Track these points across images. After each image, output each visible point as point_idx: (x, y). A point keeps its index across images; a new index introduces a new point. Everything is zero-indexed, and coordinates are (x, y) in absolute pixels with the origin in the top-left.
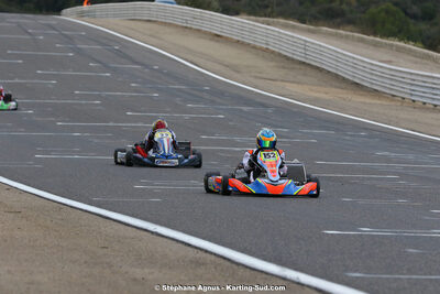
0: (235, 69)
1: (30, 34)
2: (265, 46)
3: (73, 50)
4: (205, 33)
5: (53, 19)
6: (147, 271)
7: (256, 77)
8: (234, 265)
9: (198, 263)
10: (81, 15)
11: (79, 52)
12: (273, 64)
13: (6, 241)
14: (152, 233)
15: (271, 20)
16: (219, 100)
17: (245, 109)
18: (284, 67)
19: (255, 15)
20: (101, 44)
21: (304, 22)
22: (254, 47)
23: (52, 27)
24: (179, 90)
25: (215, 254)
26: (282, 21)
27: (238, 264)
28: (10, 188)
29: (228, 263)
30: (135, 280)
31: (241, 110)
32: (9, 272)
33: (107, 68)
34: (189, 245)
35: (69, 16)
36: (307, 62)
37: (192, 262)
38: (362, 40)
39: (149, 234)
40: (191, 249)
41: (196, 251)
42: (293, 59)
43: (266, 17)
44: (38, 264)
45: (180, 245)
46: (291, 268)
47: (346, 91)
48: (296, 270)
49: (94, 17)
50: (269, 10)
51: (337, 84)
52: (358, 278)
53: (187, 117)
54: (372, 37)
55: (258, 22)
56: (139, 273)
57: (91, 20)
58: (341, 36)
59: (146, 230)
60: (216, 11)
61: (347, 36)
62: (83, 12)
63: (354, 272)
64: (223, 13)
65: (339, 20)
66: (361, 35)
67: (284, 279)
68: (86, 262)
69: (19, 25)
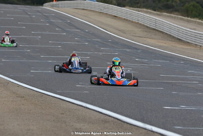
0: (123, 32)
1: (29, 15)
2: (137, 21)
3: (48, 22)
4: (110, 15)
5: (39, 8)
6: (82, 125)
7: (133, 36)
8: (123, 123)
9: (106, 122)
10: (52, 6)
11: (51, 23)
12: (140, 30)
13: (17, 110)
14: (85, 107)
15: (140, 9)
16: (116, 46)
17: (128, 50)
18: (146, 31)
19: (133, 7)
20: (61, 20)
21: (155, 10)
22: (132, 22)
23: (38, 11)
24: (97, 41)
25: (113, 117)
26: (145, 10)
27: (124, 122)
28: (19, 86)
29: (119, 122)
30: (76, 129)
31: (126, 51)
32: (18, 125)
33: (64, 31)
34: (101, 113)
35: (47, 6)
36: (157, 29)
37: (102, 121)
38: (182, 19)
39: (83, 108)
40: (103, 115)
41: (104, 116)
42: (150, 28)
43: (138, 8)
44: (32, 121)
45: (97, 113)
46: (148, 124)
47: (174, 43)
48: (151, 125)
49: (58, 7)
50: (139, 5)
51: (170, 39)
52: (179, 129)
53: (101, 53)
54: (186, 18)
55: (134, 10)
56: (78, 126)
57: (57, 8)
58: (172, 17)
59: (82, 106)
60: (115, 5)
61: (175, 17)
62: (53, 5)
63: (178, 126)
64: (118, 6)
65: (171, 10)
66: (181, 17)
67: (145, 129)
68: (54, 121)
69: (24, 11)
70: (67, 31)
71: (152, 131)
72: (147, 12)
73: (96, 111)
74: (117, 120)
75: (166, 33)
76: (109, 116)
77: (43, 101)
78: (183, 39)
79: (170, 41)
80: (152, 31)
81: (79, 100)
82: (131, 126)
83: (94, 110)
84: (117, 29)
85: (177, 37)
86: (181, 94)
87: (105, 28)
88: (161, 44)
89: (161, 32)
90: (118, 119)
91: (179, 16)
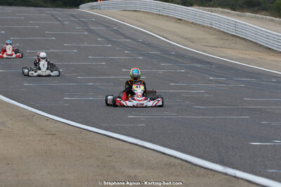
0: (191, 40)
1: (60, 21)
2: (210, 26)
3: (87, 30)
4: (172, 18)
5: (74, 11)
6: (137, 171)
7: (205, 46)
8: (194, 167)
9: (170, 165)
10: (92, 8)
11: (90, 31)
12: (216, 37)
13: (46, 153)
14: (140, 146)
15: (213, 9)
16: (181, 61)
17: (199, 65)
18: (222, 39)
19: (203, 6)
20: (106, 26)
21: (235, 10)
22: (203, 26)
23: (73, 16)
24: (155, 55)
25: (181, 159)
26: (220, 9)
27: (196, 165)
28: (48, 119)
29: (190, 165)
30: (130, 177)
31: (196, 67)
32: (49, 173)
33: (109, 41)
34: (164, 154)
35: (84, 8)
36: (237, 35)
37: (166, 164)
38: (272, 20)
39: (138, 147)
40: (166, 156)
41: (168, 157)
42: (228, 33)
43: (210, 7)
44: (67, 167)
45: (158, 154)
46: (230, 167)
47: (262, 53)
48: (233, 168)
49: (100, 9)
50: (212, 2)
51: (257, 49)
52: (273, 173)
53: (161, 71)
54: (278, 19)
55: (205, 10)
56: (132, 172)
57: (99, 11)
58: (259, 18)
59: (136, 145)
60: (178, 4)
61: (262, 18)
62: (93, 6)
63: (271, 169)
64: (182, 5)
65: (256, 8)
66: (271, 18)
67: (226, 174)
68: (98, 166)
69: (53, 15)
70: (113, 42)
71: (235, 177)
72: (222, 13)
73: (157, 151)
74: (186, 163)
75: (251, 41)
76: (175, 157)
77: (82, 139)
78: (274, 48)
79: (256, 51)
80: (231, 38)
81: (133, 137)
82: (205, 170)
83: (154, 150)
84: (182, 37)
85: (265, 45)
86: (273, 124)
87: (165, 35)
88: (245, 56)
89: (244, 39)
90: (187, 161)
91: (268, 17)
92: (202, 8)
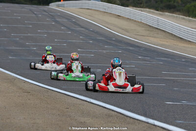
0: (126, 30)
1: (35, 14)
2: (140, 21)
3: (54, 21)
4: (114, 14)
5: (45, 8)
6: (86, 119)
7: (136, 35)
8: (126, 118)
9: (109, 116)
10: (58, 6)
11: (56, 22)
12: (143, 29)
13: (23, 105)
14: (89, 102)
15: (143, 9)
16: (120, 45)
17: (131, 48)
18: (148, 30)
20: (67, 19)
21: (158, 10)
22: (135, 21)
23: (45, 11)
24: (101, 40)
26: (148, 10)
27: (127, 116)
28: (25, 82)
29: (123, 116)
30: (81, 122)
31: (130, 50)
32: (24, 118)
33: (69, 29)
34: (105, 108)
35: (53, 6)
39: (87, 103)
45: (101, 108)
46: (151, 118)
48: (153, 119)
49: (64, 7)
50: (142, 5)
51: (172, 38)
52: (180, 123)
53: (105, 51)
55: (137, 10)
56: (83, 120)
58: (174, 17)
59: (86, 101)
60: (119, 5)
61: (177, 17)
66: (183, 17)
67: (148, 123)
68: (59, 115)
69: (30, 10)
70: (72, 30)
71: (154, 125)
75: (168, 32)
76: (113, 111)
81: (84, 96)
83: (98, 105)
84: (120, 28)
86: (182, 90)
88: (164, 43)
91: (181, 16)
92: (135, 8)
